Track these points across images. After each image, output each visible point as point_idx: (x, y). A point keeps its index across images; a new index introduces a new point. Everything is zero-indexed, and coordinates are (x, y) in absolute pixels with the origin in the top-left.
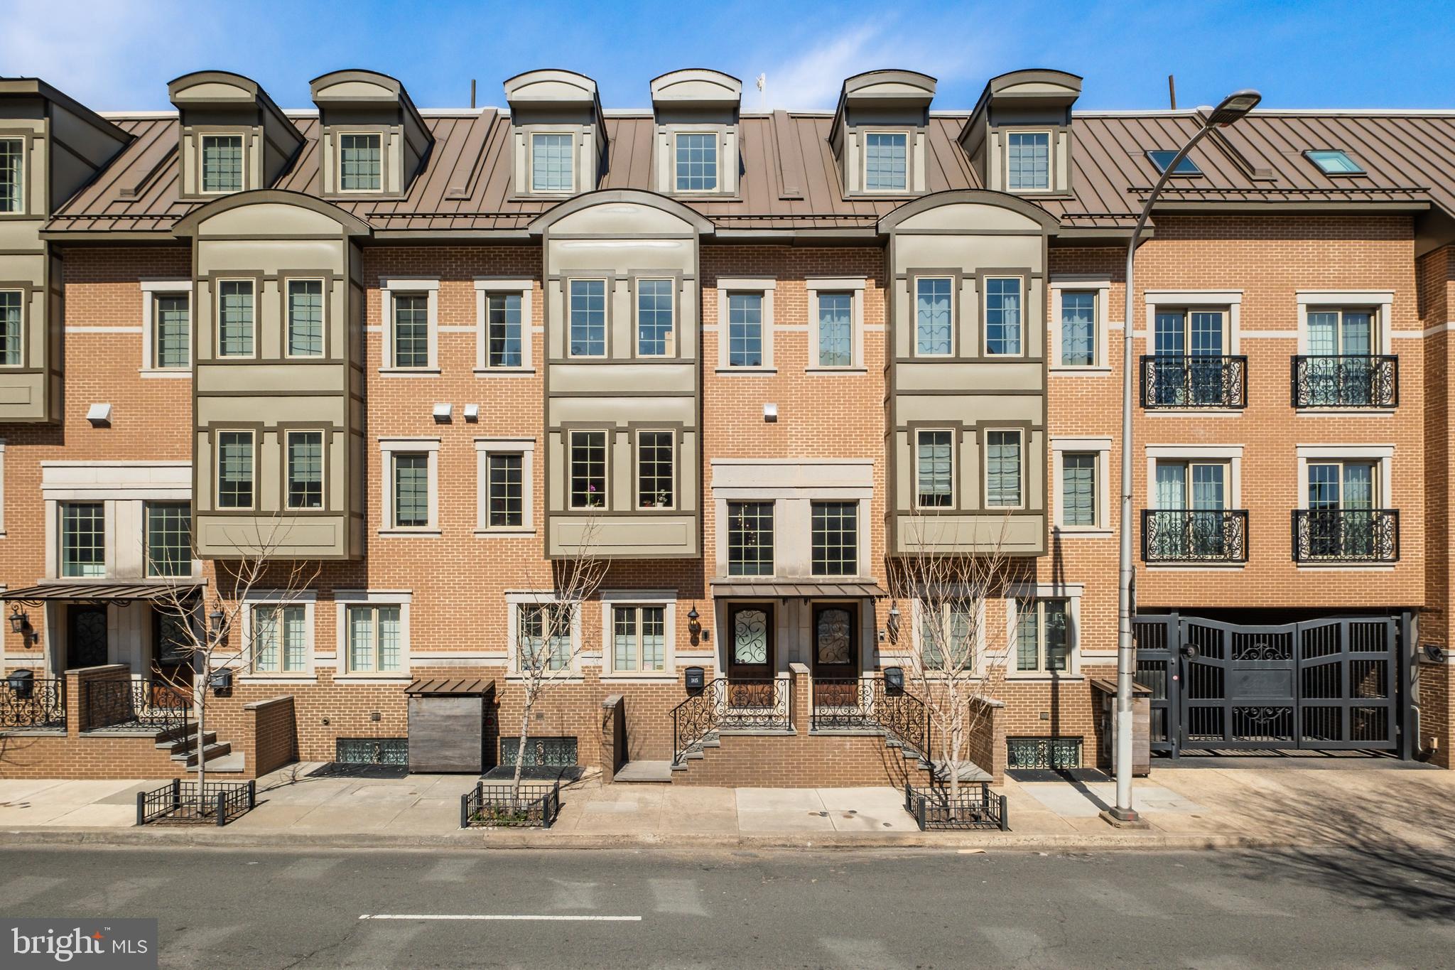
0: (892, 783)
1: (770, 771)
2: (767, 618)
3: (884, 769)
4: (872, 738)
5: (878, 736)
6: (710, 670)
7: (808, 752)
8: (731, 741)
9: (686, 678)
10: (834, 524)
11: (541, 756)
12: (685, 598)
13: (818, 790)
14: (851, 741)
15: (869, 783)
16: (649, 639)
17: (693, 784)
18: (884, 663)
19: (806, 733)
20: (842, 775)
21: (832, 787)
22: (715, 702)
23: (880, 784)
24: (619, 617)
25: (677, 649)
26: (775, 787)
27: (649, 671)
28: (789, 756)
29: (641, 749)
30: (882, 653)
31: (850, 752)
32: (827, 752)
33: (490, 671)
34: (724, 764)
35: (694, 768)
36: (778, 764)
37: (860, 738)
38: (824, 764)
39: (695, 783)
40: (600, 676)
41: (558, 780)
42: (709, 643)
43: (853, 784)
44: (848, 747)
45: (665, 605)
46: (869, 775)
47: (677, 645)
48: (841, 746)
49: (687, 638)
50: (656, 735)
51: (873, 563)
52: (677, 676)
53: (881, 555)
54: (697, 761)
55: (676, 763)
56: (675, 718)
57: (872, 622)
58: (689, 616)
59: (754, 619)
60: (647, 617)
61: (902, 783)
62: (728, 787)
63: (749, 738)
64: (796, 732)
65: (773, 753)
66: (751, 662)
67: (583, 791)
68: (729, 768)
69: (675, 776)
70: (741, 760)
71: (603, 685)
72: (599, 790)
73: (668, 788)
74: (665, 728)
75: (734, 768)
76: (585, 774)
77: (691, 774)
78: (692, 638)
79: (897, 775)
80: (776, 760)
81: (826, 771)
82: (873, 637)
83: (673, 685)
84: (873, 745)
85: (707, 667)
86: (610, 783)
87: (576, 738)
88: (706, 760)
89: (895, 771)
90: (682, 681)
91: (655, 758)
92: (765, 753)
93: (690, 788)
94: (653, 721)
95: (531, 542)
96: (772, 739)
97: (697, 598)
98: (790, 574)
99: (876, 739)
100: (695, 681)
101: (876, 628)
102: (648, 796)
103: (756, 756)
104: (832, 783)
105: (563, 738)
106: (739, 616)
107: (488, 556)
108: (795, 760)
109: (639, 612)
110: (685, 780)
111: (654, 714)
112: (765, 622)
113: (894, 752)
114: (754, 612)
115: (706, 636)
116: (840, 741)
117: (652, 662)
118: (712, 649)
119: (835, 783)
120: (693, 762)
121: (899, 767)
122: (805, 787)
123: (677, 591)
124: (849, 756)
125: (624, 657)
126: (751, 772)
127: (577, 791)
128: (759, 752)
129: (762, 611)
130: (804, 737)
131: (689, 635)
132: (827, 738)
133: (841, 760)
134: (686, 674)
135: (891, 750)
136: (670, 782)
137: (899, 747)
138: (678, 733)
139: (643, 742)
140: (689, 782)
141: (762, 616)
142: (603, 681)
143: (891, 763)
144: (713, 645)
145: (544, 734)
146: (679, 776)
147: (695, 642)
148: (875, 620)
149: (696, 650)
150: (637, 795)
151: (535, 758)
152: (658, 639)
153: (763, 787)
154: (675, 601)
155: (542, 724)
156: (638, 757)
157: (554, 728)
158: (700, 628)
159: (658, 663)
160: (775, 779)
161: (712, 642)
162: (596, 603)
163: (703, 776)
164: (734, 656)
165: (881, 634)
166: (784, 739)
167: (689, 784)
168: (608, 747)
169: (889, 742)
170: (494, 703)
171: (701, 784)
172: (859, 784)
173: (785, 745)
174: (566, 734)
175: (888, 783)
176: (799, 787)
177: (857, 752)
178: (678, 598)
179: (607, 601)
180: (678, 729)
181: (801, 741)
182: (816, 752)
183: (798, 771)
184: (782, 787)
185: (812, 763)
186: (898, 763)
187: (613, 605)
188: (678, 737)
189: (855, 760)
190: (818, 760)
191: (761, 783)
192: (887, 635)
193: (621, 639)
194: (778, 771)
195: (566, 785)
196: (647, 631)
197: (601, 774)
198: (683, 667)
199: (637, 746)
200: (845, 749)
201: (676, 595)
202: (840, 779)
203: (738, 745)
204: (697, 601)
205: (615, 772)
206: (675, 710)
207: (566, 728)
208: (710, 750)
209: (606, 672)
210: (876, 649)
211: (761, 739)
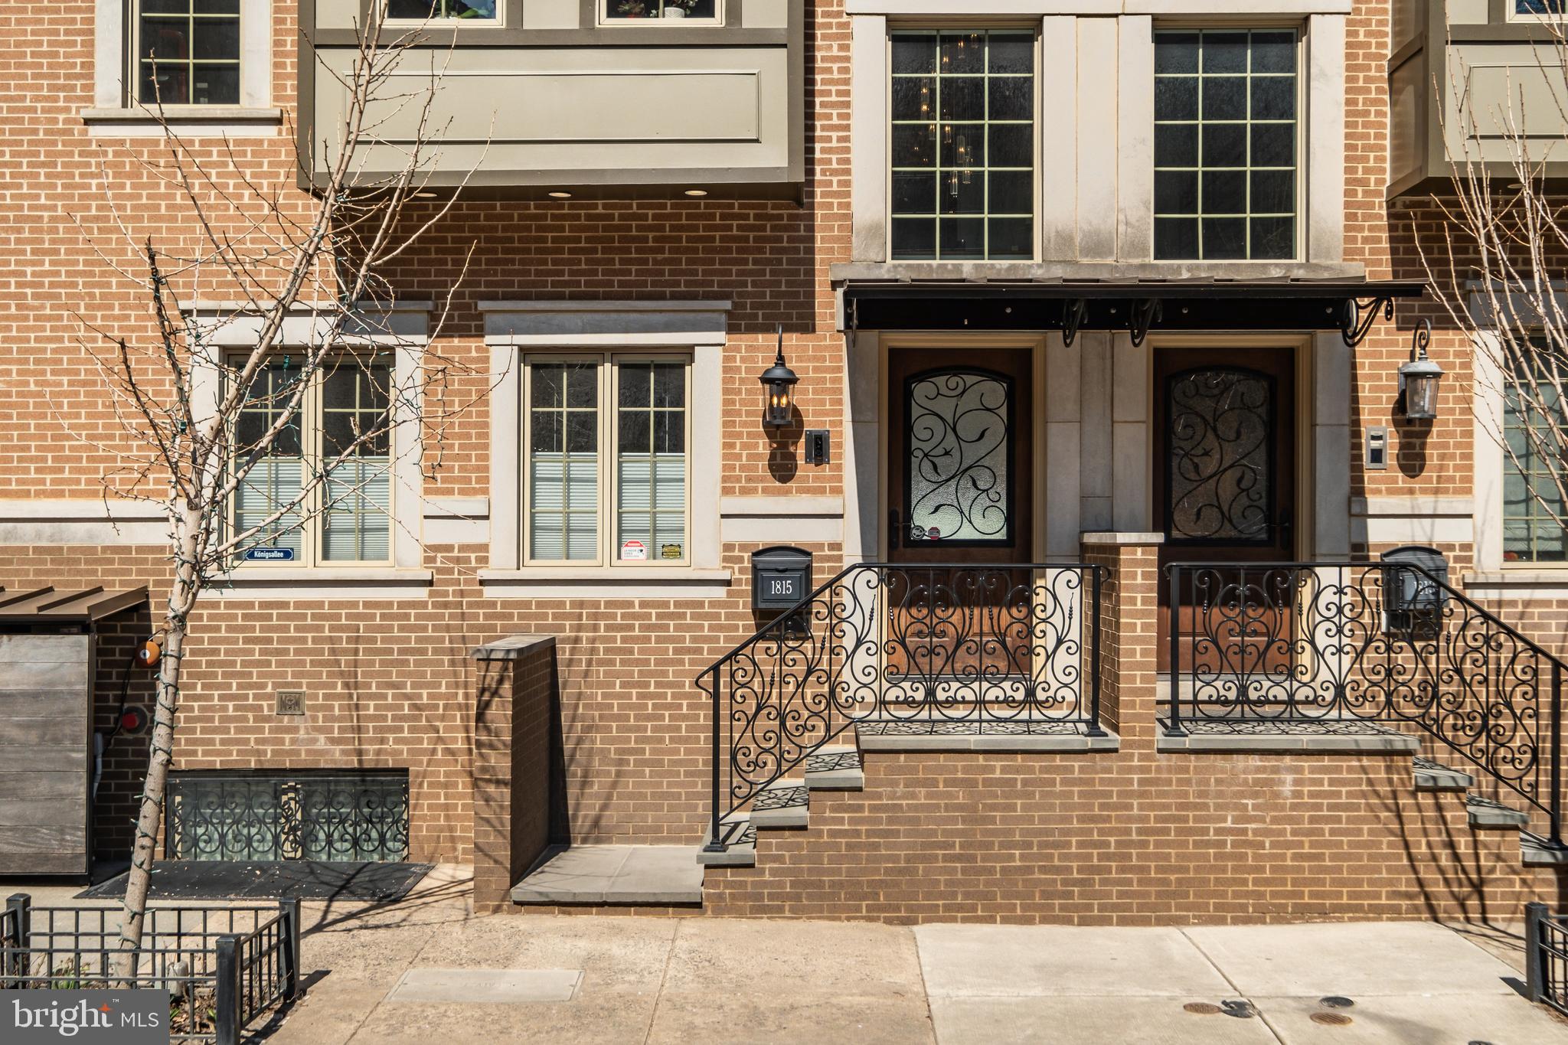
0: (1432, 910)
1: (1029, 870)
2: (1010, 396)
3: (1405, 862)
4: (1366, 761)
5: (1388, 753)
6: (829, 559)
7: (1152, 807)
8: (901, 770)
9: (755, 582)
10: (1223, 98)
11: (293, 829)
12: (753, 329)
13: (1187, 930)
14: (1298, 770)
15: (1358, 908)
16: (638, 466)
17: (774, 912)
18: (1381, 534)
19: (1149, 744)
20: (1267, 882)
21: (1236, 921)
22: (849, 642)
23: (1395, 914)
24: (542, 394)
25: (727, 491)
26: (1045, 920)
27: (636, 560)
28: (1093, 819)
29: (604, 807)
30: (1375, 503)
31: (1293, 807)
32: (1218, 807)
33: (136, 561)
34: (876, 846)
35: (779, 859)
36: (1056, 845)
37: (1326, 761)
38: (1208, 844)
39: (780, 910)
40: (484, 574)
41: (331, 900)
42: (826, 470)
43: (1305, 913)
44: (1287, 789)
45: (688, 353)
46: (1359, 883)
47: (725, 479)
48: (1264, 788)
49: (758, 457)
50: (660, 762)
51: (1348, 217)
52: (726, 575)
53: (1379, 194)
54: (789, 837)
55: (718, 843)
56: (716, 696)
57: (1346, 405)
58: (765, 380)
59: (970, 400)
60: (631, 392)
61: (1464, 909)
62: (889, 921)
63: (960, 762)
64: (1114, 739)
65: (1039, 807)
66: (960, 536)
67: (404, 933)
68: (895, 859)
69: (716, 885)
70: (933, 833)
71: (493, 604)
72: (457, 929)
73: (691, 925)
74: (686, 740)
75: (908, 859)
76: (425, 884)
77: (767, 877)
78: (773, 456)
79: (1447, 882)
80: (1049, 832)
81: (1213, 869)
82: (1347, 453)
83: (712, 604)
84: (1370, 782)
85: (821, 546)
86: (497, 910)
87: (404, 772)
88: (820, 833)
89: (1441, 871)
90: (740, 593)
91: (653, 835)
92: (1013, 808)
93: (765, 924)
94: (648, 718)
95: (266, 153)
96: (1037, 763)
97: (788, 329)
98: (1087, 251)
99: (1380, 763)
100: (782, 588)
101: (1356, 423)
102: (618, 949)
103: (986, 820)
104: (1233, 908)
105: (362, 772)
106: (921, 391)
107: (130, 197)
108: (1111, 832)
109: (608, 377)
110: (746, 897)
111: (652, 696)
112: (1003, 412)
113: (1439, 808)
114: (970, 379)
115: (819, 449)
116: (1258, 770)
117: (648, 536)
118: (838, 491)
119: (1243, 908)
120: (773, 840)
121: (1456, 857)
122: (1145, 922)
123: (727, 305)
124: (1290, 820)
125: (558, 520)
126: (964, 871)
127: (382, 933)
128: (994, 807)
129: (995, 375)
130: (1142, 757)
131: (763, 447)
132: (1219, 761)
133: (1267, 833)
134: (755, 569)
135: (1425, 799)
136: (698, 905)
137: (1457, 790)
138: (724, 746)
139: (614, 785)
140: (760, 906)
141: (995, 392)
142: (490, 593)
143: (1429, 845)
144: (840, 479)
145: (304, 760)
146: (729, 885)
147: (782, 469)
148: (1355, 400)
149: (788, 492)
150: (584, 946)
151: (276, 837)
152: (667, 465)
153: (1005, 920)
154: (720, 337)
155: (296, 730)
156: (598, 833)
157: (333, 741)
158: (801, 423)
159: (664, 539)
160: (1046, 895)
161: (839, 467)
162: (473, 343)
163: (806, 884)
164: (909, 517)
165: (1375, 444)
166: (1076, 763)
167: (759, 910)
168: (491, 789)
169: (1421, 774)
170: (142, 663)
171: (798, 912)
172: (1323, 914)
173: (1081, 782)
174: (370, 760)
175: (1416, 909)
176: (1123, 922)
177: (1318, 807)
178: (732, 329)
179: (506, 339)
180: (724, 734)
181: (1131, 770)
182: (1182, 807)
183: (1122, 870)
184: (1068, 921)
185: (1168, 844)
186: (1451, 845)
187: (525, 352)
188: (725, 757)
189: (1310, 833)
190: (1190, 831)
191: (999, 908)
192: (1392, 443)
193: (551, 464)
194: (1058, 870)
195: (351, 916)
196: (633, 438)
197: (471, 884)
198: (743, 547)
199: (597, 796)
200: (1277, 795)
201: (723, 318)
202: (1261, 895)
203: (924, 783)
204: (792, 340)
205: (517, 877)
206: (715, 669)
207: (371, 741)
208: (829, 800)
209: (501, 562)
210: (1357, 491)
211: (998, 763)
